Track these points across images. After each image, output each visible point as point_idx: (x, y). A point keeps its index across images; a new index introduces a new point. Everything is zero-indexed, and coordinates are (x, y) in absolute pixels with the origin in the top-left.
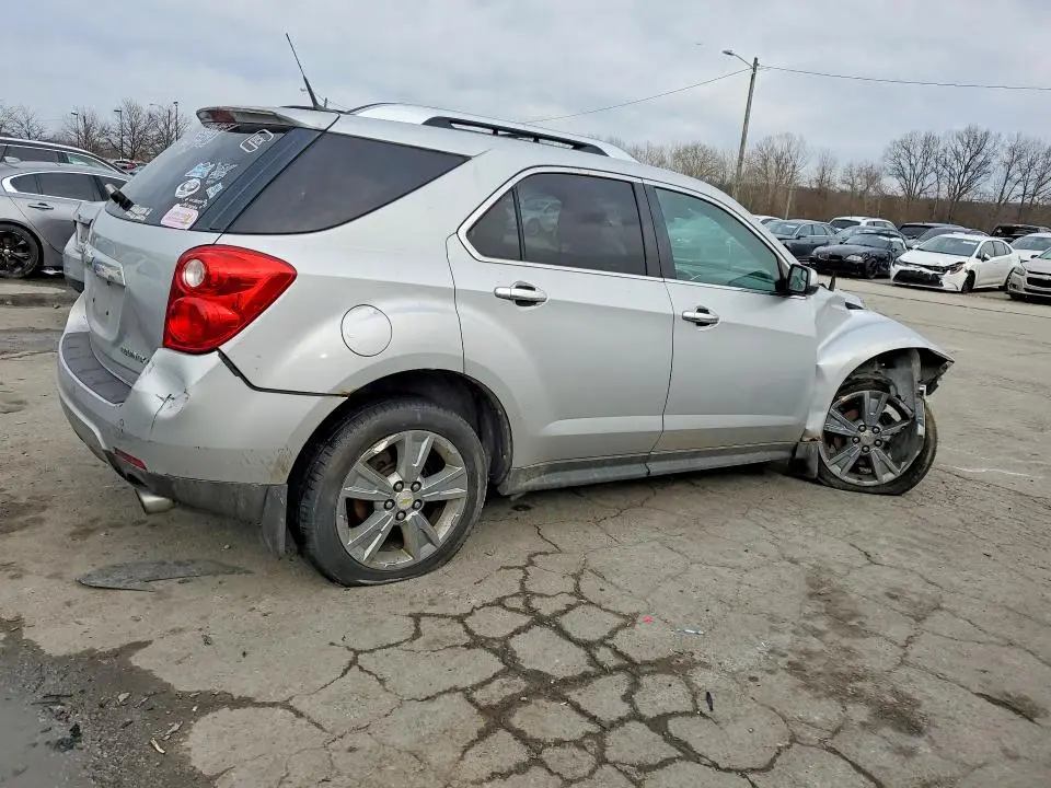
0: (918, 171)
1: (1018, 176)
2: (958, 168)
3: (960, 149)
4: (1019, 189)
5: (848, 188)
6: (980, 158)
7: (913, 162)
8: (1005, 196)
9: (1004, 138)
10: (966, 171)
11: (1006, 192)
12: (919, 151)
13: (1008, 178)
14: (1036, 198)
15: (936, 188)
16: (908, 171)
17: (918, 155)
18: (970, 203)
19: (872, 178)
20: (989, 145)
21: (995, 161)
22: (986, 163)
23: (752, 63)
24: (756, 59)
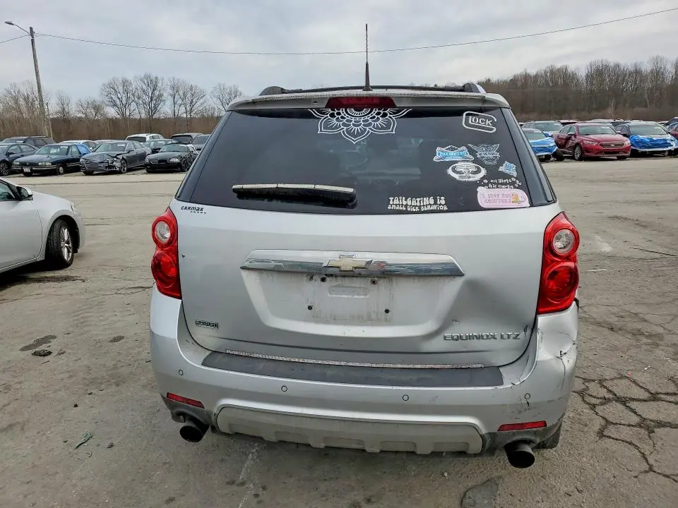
0: (124, 102)
1: (180, 102)
2: (148, 100)
3: (145, 87)
4: (183, 109)
5: (84, 116)
6: (157, 93)
7: (120, 97)
8: (176, 114)
9: (166, 80)
10: (151, 100)
11: (176, 111)
12: (121, 89)
13: (174, 103)
14: (192, 114)
15: (137, 112)
16: (118, 102)
17: (121, 91)
18: (158, 120)
19: (97, 109)
20: (159, 85)
21: (165, 95)
22: (160, 96)
23: (29, 32)
24: (31, 28)
